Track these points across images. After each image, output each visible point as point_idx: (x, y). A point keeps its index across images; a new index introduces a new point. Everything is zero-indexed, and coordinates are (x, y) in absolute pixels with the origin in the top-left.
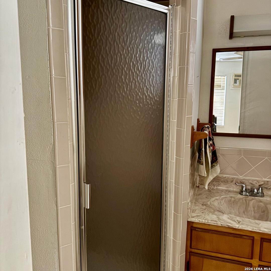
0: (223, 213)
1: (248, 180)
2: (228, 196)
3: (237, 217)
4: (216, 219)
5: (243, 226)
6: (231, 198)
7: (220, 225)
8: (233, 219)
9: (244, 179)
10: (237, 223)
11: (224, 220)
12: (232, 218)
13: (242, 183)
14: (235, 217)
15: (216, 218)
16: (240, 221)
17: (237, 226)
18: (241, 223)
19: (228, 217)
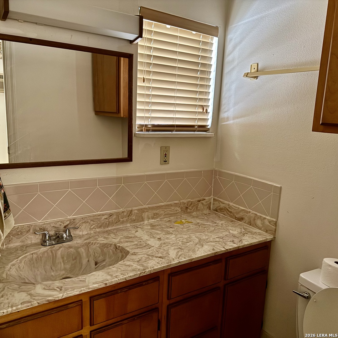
0: (34, 284)
1: (49, 224)
2: (28, 254)
3: (54, 282)
4: (28, 298)
5: (68, 293)
6: (32, 256)
7: (37, 305)
8: (51, 288)
9: (45, 224)
10: (58, 291)
11: (39, 295)
12: (49, 286)
13: (42, 230)
14: (52, 283)
15: (27, 296)
16: (62, 287)
17: (60, 296)
18: (63, 289)
19: (43, 287)
